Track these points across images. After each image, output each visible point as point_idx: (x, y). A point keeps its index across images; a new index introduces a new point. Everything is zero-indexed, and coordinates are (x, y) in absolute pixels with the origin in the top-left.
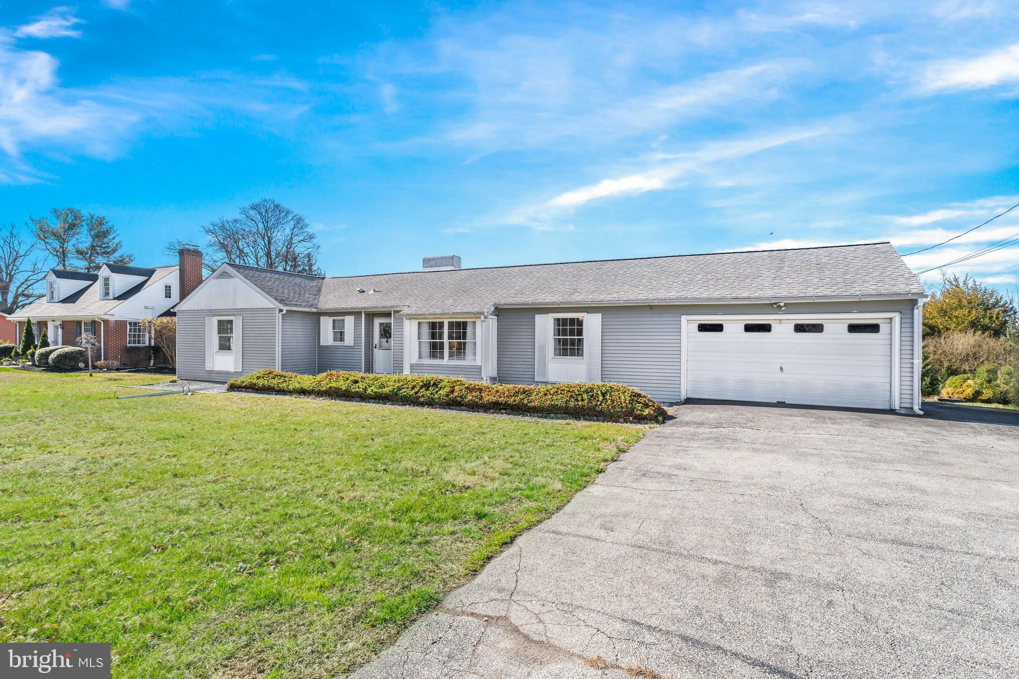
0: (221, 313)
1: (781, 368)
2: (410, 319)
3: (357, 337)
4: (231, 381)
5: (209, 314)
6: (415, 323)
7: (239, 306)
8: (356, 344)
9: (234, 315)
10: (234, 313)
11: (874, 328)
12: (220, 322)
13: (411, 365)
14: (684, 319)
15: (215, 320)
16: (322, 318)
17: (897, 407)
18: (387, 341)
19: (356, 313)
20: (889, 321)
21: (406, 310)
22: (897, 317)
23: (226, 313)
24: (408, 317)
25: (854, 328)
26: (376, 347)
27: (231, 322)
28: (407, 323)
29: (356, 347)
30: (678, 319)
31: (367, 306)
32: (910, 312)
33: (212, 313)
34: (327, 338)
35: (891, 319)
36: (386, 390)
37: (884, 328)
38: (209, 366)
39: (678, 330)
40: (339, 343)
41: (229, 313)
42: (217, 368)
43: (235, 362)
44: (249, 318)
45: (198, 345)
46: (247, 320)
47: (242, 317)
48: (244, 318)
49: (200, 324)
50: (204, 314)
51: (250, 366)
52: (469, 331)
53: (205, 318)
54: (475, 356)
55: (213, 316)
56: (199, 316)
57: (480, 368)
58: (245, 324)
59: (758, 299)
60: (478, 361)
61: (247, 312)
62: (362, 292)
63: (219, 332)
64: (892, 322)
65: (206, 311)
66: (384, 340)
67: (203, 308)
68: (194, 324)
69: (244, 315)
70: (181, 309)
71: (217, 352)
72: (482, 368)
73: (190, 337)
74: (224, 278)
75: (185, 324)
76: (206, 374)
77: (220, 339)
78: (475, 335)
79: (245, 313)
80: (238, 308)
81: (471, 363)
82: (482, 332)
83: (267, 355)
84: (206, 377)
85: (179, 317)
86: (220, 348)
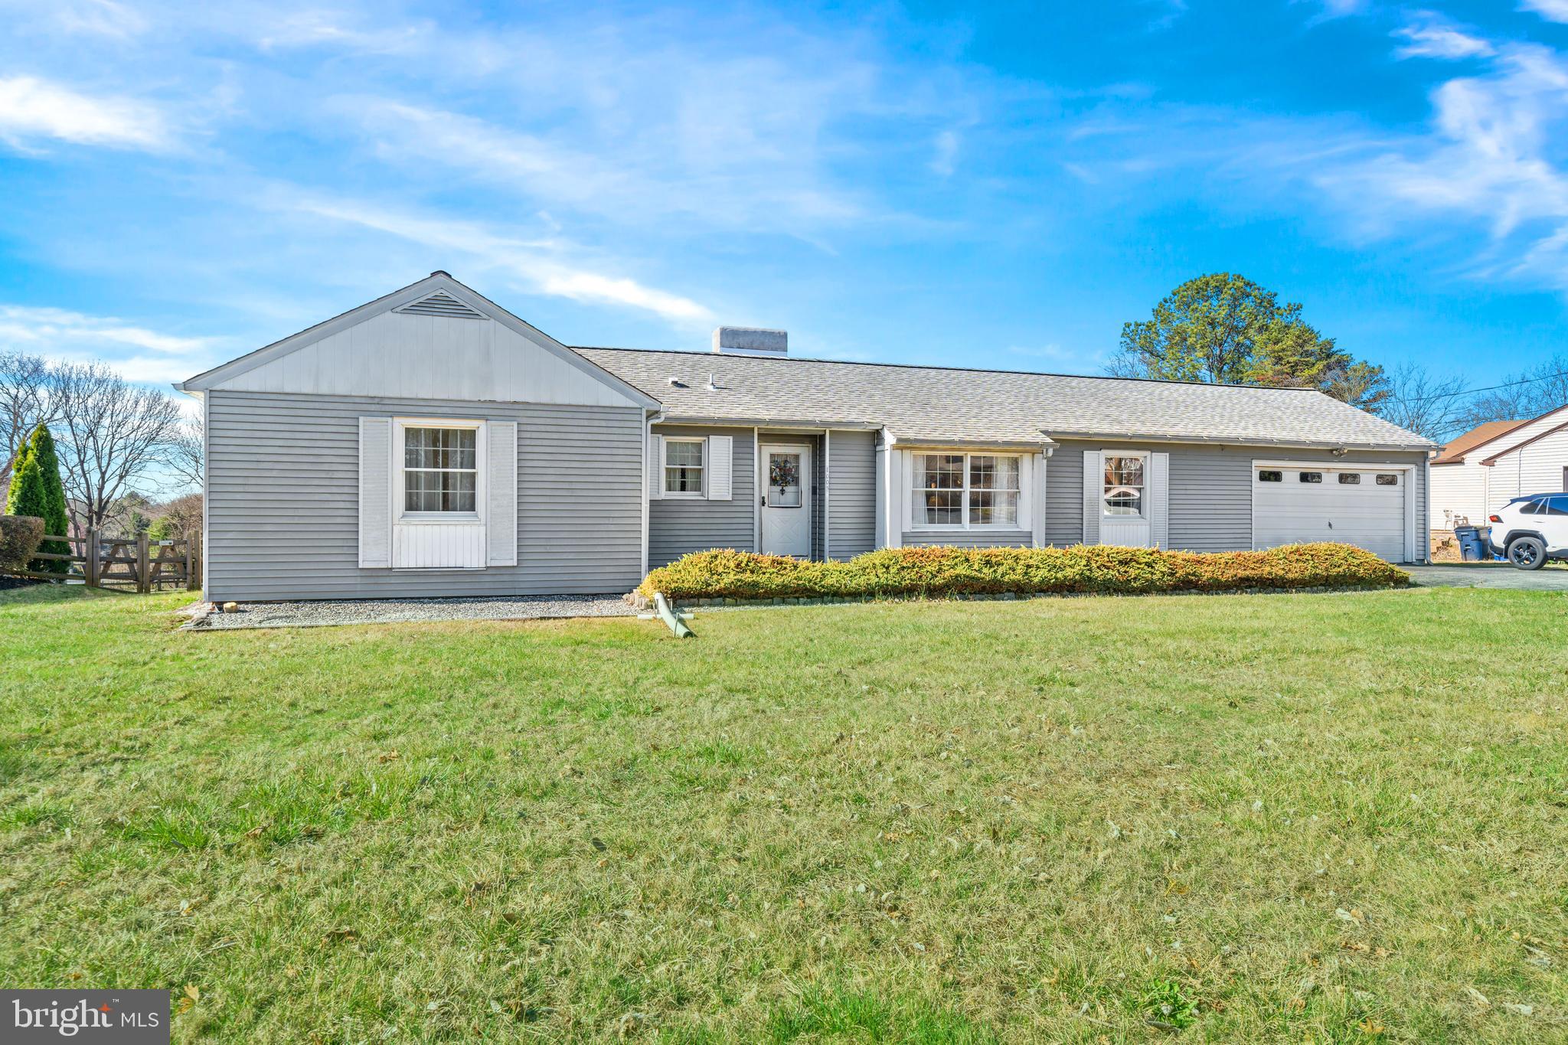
0: (425, 410)
1: (1330, 525)
3: (737, 483)
5: (373, 408)
6: (909, 457)
7: (502, 393)
8: (736, 497)
9: (484, 418)
10: (486, 412)
11: (1393, 480)
12: (411, 434)
13: (904, 535)
14: (1254, 463)
15: (398, 427)
17: (1414, 560)
18: (782, 492)
20: (1403, 472)
22: (1413, 469)
23: (449, 410)
25: (1380, 480)
26: (763, 503)
27: (470, 435)
28: (894, 456)
29: (736, 503)
30: (1249, 464)
32: (1422, 464)
33: (386, 407)
34: (657, 483)
37: (1400, 479)
38: (369, 557)
39: (1249, 478)
41: (457, 411)
42: (406, 560)
43: (491, 542)
44: (543, 428)
45: (317, 497)
46: (534, 435)
47: (515, 424)
48: (524, 428)
49: (327, 436)
50: (350, 407)
51: (549, 549)
52: (1002, 473)
53: (361, 419)
54: (1013, 518)
55: (393, 414)
56: (320, 413)
57: (1030, 535)
58: (528, 442)
59: (1327, 444)
60: (1025, 524)
61: (536, 414)
62: (682, 386)
63: (411, 460)
64: (1407, 473)
65: (357, 400)
66: (778, 488)
67: (341, 389)
68: (298, 436)
69: (525, 421)
70: (227, 386)
71: (403, 516)
72: (1034, 535)
73: (274, 474)
74: (442, 314)
75: (249, 434)
76: (359, 580)
77: (411, 480)
78: (1015, 481)
79: (529, 413)
80: (498, 399)
81: (1011, 528)
82: (1033, 476)
83: (611, 521)
84: (359, 588)
85: (215, 409)
86: (411, 505)
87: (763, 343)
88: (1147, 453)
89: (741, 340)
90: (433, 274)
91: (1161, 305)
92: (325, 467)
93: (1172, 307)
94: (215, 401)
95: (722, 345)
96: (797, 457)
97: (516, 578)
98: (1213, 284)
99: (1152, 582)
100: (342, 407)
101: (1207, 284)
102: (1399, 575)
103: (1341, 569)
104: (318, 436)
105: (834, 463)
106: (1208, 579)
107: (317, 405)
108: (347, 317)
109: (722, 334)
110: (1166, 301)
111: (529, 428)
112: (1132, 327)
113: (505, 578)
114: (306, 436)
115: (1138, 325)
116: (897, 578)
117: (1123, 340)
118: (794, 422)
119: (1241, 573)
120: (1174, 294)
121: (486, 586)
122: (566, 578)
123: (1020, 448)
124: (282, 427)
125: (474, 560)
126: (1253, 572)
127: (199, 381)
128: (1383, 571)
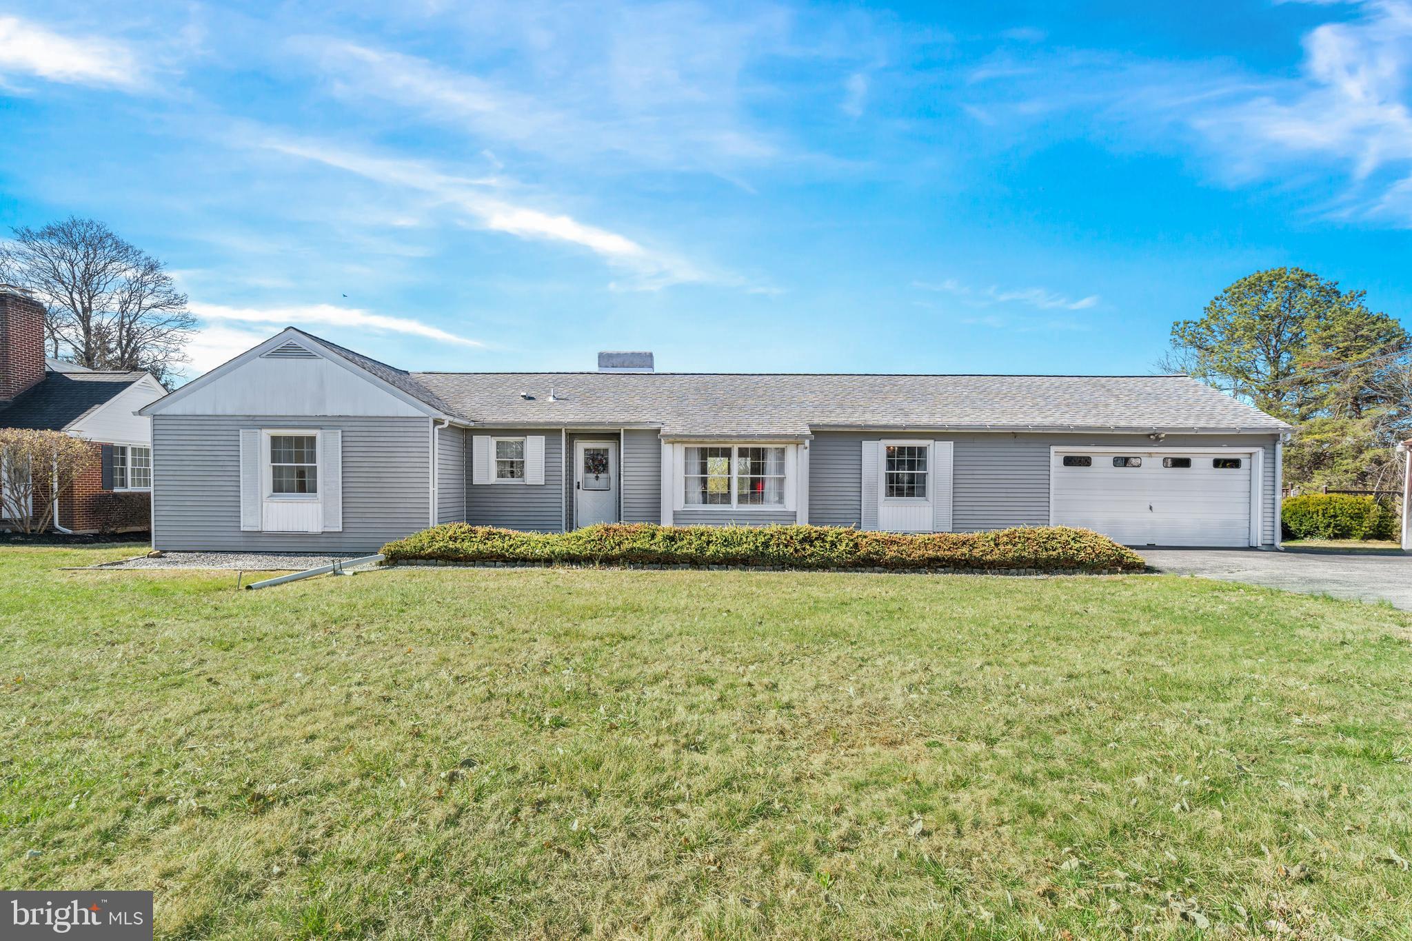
0: (282, 423)
1: (1151, 508)
2: (673, 443)
3: (549, 471)
4: (392, 545)
5: (249, 423)
6: (680, 450)
7: (332, 410)
8: (549, 483)
9: (320, 427)
10: (320, 423)
11: (1235, 463)
12: (275, 440)
13: (675, 513)
14: (1053, 449)
15: (265, 436)
16: (475, 438)
17: (1259, 545)
18: (597, 478)
19: (550, 432)
20: (1248, 456)
21: (665, 430)
22: (1259, 452)
23: (296, 423)
24: (671, 439)
25: (1218, 463)
26: (578, 488)
27: (312, 440)
28: (667, 449)
29: (547, 487)
30: (1046, 450)
31: (577, 420)
32: (1272, 447)
33: (256, 422)
34: (486, 470)
35: (1251, 454)
36: (743, 549)
37: (1245, 463)
38: (248, 522)
39: (1047, 464)
40: (508, 481)
41: (303, 423)
42: (271, 525)
43: (326, 515)
44: (359, 434)
45: (216, 484)
46: (353, 439)
47: (340, 432)
48: (346, 434)
49: (222, 443)
50: (235, 423)
51: (364, 520)
52: (771, 462)
53: (241, 431)
54: (781, 499)
55: (261, 427)
56: (218, 428)
57: (794, 514)
58: (349, 444)
59: (1142, 429)
60: (790, 504)
61: (354, 424)
62: (530, 398)
63: (275, 458)
64: (1253, 457)
65: (240, 418)
66: (592, 476)
67: (229, 411)
68: (204, 443)
69: (347, 429)
70: (163, 412)
71: (271, 496)
72: (798, 514)
73: (191, 468)
74: (291, 357)
75: (176, 442)
76: (242, 539)
77: (277, 472)
78: (781, 468)
79: (350, 424)
80: (329, 414)
81: (778, 508)
82: (797, 464)
83: (408, 500)
84: (242, 544)
85: (157, 427)
86: (278, 488)
87: (632, 363)
88: (931, 442)
89: (614, 361)
90: (286, 330)
91: (1213, 303)
92: (221, 463)
93: (1224, 304)
94: (157, 422)
95: (600, 366)
96: (606, 451)
97: (343, 540)
98: (1265, 279)
99: (829, 559)
100: (230, 423)
101: (1260, 279)
102: (1130, 560)
103: (1054, 553)
104: (216, 443)
105: (627, 455)
106: (892, 558)
107: (215, 423)
108: (233, 363)
109: (599, 357)
110: (1217, 299)
111: (350, 434)
112: (1181, 326)
113: (335, 540)
114: (209, 443)
115: (1186, 323)
116: (582, 548)
117: (1173, 337)
118: (593, 424)
119: (931, 553)
120: (1226, 292)
121: (322, 545)
122: (363, 541)
123: (784, 440)
124: (195, 438)
125: (315, 527)
126: (947, 553)
127: (147, 410)
128: (1109, 556)
